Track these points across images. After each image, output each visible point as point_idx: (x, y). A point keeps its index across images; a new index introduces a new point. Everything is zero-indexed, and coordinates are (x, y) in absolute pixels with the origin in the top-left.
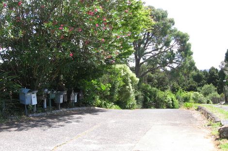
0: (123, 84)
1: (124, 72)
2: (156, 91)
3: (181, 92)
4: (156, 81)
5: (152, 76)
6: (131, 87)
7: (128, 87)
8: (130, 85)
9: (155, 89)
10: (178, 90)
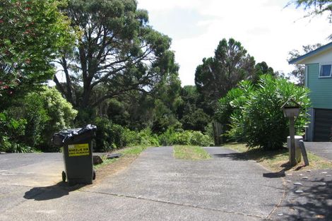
0: (47, 119)
1: (52, 100)
2: (119, 130)
3: (171, 133)
4: (126, 113)
5: (120, 104)
6: (64, 124)
7: (58, 124)
8: (63, 120)
9: (117, 126)
10: (166, 128)
